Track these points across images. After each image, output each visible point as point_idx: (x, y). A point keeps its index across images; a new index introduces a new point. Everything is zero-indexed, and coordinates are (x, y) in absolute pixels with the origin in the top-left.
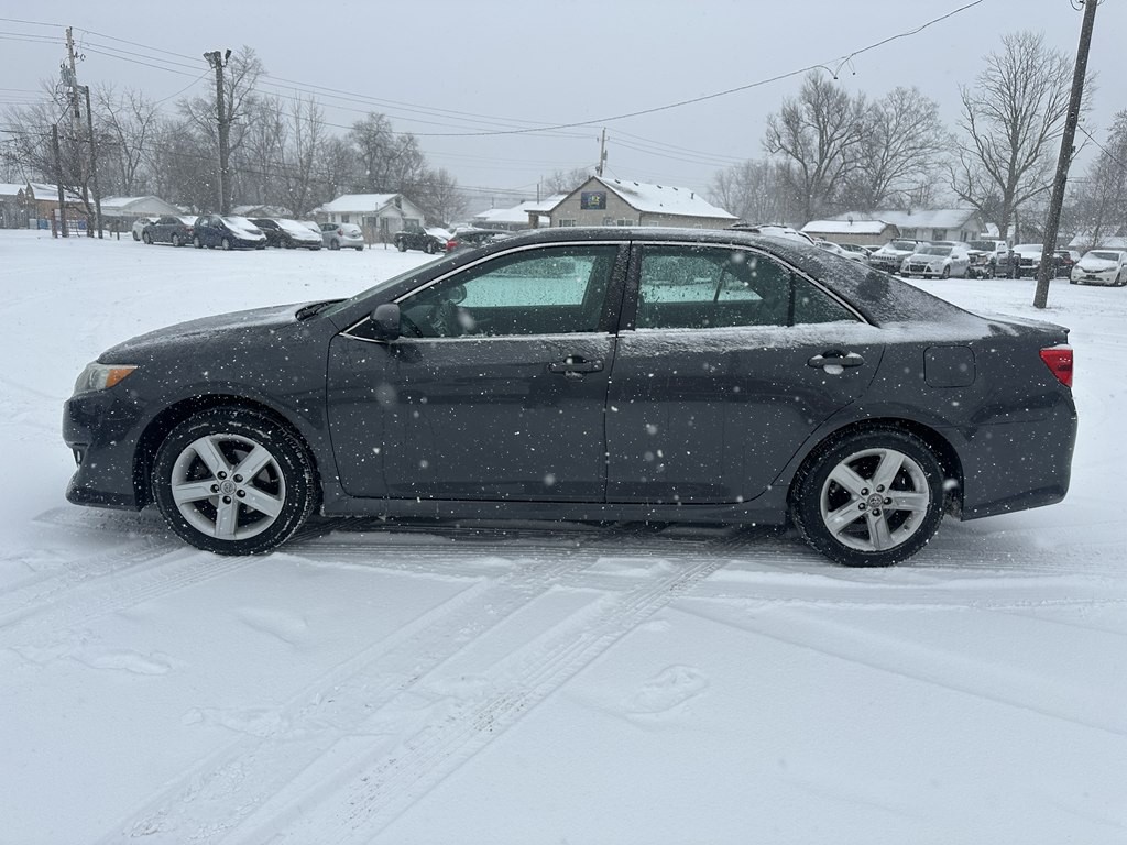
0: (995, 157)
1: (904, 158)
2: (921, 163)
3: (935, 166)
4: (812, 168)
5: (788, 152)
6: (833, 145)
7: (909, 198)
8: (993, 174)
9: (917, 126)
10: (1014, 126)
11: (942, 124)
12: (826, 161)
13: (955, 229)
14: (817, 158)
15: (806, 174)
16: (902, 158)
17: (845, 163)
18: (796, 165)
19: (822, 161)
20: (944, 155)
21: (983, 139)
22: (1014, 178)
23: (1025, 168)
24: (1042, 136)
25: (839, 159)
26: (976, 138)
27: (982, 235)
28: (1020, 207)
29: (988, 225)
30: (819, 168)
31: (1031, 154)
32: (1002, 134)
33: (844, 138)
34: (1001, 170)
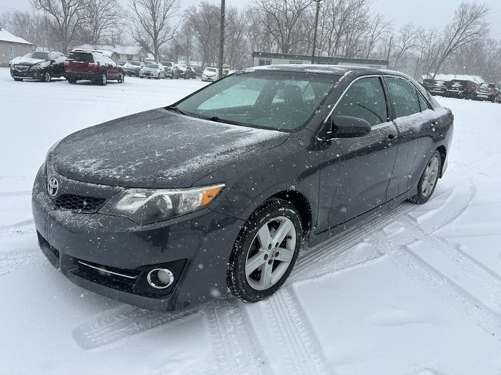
0: (147, 24)
1: (106, 20)
2: (114, 23)
3: (121, 25)
4: (62, 20)
5: (47, 10)
6: (70, 9)
7: (111, 39)
8: (148, 31)
9: (109, 5)
10: (153, 10)
11: (120, 5)
12: (69, 17)
13: (136, 55)
14: (63, 14)
15: (59, 23)
16: (105, 20)
17: (79, 19)
18: (52, 18)
19: (66, 16)
20: (124, 20)
21: (140, 14)
22: (156, 34)
23: (160, 30)
24: (164, 16)
25: (75, 17)
26: (138, 14)
27: (147, 58)
28: (161, 47)
29: (148, 54)
30: (65, 21)
31: (161, 24)
32: (148, 14)
33: (76, 6)
34: (150, 30)
